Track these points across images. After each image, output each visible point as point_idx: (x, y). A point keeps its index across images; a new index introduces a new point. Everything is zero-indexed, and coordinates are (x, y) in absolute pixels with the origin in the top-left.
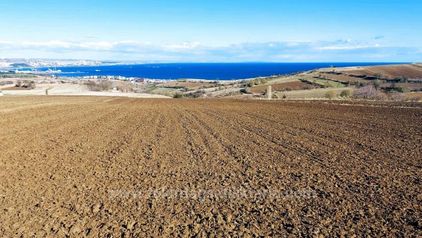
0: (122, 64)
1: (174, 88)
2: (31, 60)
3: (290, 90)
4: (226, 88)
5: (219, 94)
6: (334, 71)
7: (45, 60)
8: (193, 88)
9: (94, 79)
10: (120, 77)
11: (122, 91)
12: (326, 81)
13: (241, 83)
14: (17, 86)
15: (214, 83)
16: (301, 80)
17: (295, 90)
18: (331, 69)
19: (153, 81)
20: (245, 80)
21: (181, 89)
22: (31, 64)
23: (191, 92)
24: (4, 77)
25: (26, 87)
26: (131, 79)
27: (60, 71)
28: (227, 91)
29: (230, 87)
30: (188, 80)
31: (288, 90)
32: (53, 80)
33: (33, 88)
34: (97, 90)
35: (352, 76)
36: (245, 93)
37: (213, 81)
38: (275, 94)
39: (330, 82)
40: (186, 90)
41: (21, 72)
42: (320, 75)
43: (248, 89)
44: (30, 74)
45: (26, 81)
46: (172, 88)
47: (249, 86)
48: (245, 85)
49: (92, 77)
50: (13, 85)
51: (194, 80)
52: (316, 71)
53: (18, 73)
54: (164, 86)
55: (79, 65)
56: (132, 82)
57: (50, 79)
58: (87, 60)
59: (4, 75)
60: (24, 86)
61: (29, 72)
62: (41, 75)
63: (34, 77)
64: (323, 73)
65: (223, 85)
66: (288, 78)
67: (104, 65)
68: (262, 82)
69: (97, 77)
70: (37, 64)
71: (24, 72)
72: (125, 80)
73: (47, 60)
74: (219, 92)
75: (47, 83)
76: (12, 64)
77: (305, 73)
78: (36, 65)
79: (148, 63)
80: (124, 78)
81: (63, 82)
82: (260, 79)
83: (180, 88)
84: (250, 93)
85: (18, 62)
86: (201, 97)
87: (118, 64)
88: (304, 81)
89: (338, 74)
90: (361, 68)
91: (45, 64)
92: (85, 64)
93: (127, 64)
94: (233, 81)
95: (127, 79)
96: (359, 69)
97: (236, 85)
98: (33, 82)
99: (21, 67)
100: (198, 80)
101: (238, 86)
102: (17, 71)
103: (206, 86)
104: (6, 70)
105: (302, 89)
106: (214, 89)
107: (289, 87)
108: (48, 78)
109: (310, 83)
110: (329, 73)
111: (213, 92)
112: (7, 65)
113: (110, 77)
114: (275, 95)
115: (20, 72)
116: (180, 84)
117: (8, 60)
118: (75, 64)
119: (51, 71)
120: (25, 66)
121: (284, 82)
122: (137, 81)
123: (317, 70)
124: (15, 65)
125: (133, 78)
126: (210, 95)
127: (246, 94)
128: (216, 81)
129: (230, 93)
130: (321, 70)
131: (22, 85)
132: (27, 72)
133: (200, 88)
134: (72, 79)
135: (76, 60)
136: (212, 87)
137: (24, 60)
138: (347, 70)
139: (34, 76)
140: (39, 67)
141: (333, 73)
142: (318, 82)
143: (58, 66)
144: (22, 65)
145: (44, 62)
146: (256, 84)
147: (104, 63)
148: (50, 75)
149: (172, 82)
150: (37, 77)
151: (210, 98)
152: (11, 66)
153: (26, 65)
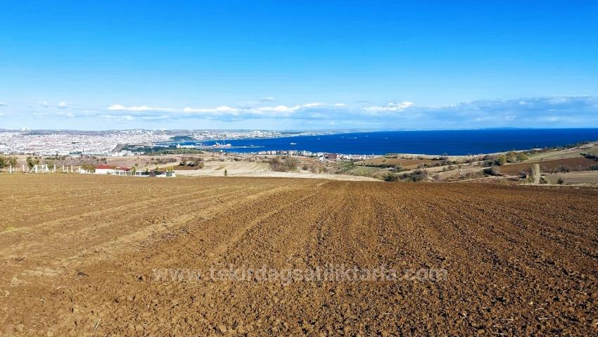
0: (306, 134)
1: (380, 166)
2: (195, 131)
3: (568, 171)
4: (460, 167)
5: (450, 176)
7: (211, 132)
8: (408, 167)
9: (273, 154)
10: (305, 153)
11: (313, 171)
13: (484, 159)
14: (181, 165)
15: (440, 159)
16: (584, 155)
17: (576, 170)
19: (349, 157)
20: (490, 155)
21: (391, 168)
22: (196, 136)
23: (407, 172)
24: (165, 153)
25: (193, 166)
26: (319, 154)
27: (229, 145)
28: (463, 171)
29: (466, 166)
30: (401, 155)
31: (563, 170)
32: (222, 156)
33: (201, 168)
34: (283, 170)
36: (493, 175)
37: (438, 157)
38: (543, 177)
40: (399, 170)
41: (184, 146)
43: (497, 169)
44: (194, 149)
45: (191, 159)
46: (377, 166)
47: (498, 164)
48: (490, 164)
49: (269, 152)
50: (177, 163)
51: (409, 155)
53: (180, 148)
55: (253, 137)
56: (321, 159)
57: (218, 155)
58: (263, 131)
59: (164, 151)
60: (189, 165)
61: (193, 146)
62: (207, 151)
65: (454, 163)
66: (562, 152)
68: (519, 158)
70: (202, 137)
71: (187, 147)
72: (312, 157)
73: (215, 131)
74: (450, 174)
75: (216, 160)
76: (173, 136)
77: (591, 145)
78: (200, 138)
79: (342, 132)
80: (310, 154)
81: (236, 160)
82: (515, 154)
83: (388, 167)
84: (499, 175)
85: (179, 135)
86: (424, 181)
88: (589, 157)
91: (212, 137)
92: (260, 135)
94: (471, 157)
95: (315, 154)
97: (476, 163)
98: (200, 160)
99: (184, 141)
100: (415, 156)
101: (479, 164)
102: (179, 146)
103: (429, 164)
104: (166, 144)
105: (587, 170)
106: (441, 168)
107: (565, 166)
108: (215, 155)
111: (440, 174)
112: (167, 138)
113: (291, 152)
114: (543, 179)
115: (182, 147)
116: (388, 161)
117: (168, 133)
118: (248, 135)
119: (219, 146)
120: (187, 138)
121: (555, 158)
122: (327, 157)
124: (176, 138)
125: (322, 154)
126: (436, 177)
127: (494, 177)
128: (444, 157)
129: (468, 175)
131: (188, 163)
132: (190, 147)
133: (419, 168)
134: (245, 155)
136: (437, 165)
137: (187, 132)
139: (200, 151)
140: (205, 140)
143: (227, 139)
144: (185, 138)
145: (211, 134)
146: (508, 162)
148: (217, 150)
149: (377, 158)
150: (203, 153)
151: (437, 181)
152: (172, 140)
153: (190, 138)
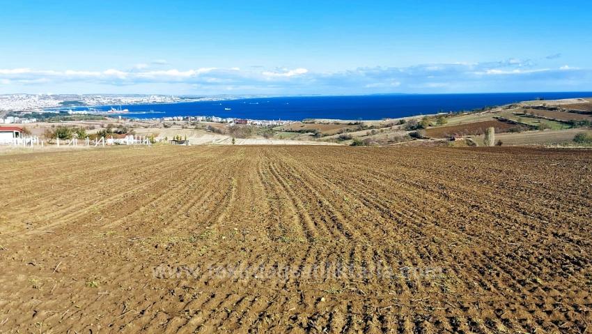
1: (300, 132)
2: (87, 96)
6: (544, 105)
7: (105, 96)
8: (327, 132)
9: (179, 120)
10: (214, 119)
12: (536, 120)
15: (355, 124)
16: (497, 118)
18: (540, 103)
19: (259, 122)
21: (310, 133)
22: (87, 102)
26: (229, 120)
27: (127, 110)
30: (318, 121)
35: (574, 112)
36: (419, 138)
37: (353, 122)
39: (542, 122)
40: (318, 135)
41: (77, 112)
42: (525, 112)
44: (87, 115)
47: (422, 127)
49: (176, 118)
51: (327, 121)
52: (516, 106)
54: (286, 129)
55: (150, 102)
61: (86, 112)
63: (103, 119)
64: (528, 108)
65: (373, 127)
66: (473, 116)
67: (184, 101)
69: (182, 118)
70: (95, 102)
71: (80, 112)
72: (222, 122)
73: (108, 95)
76: (62, 101)
77: (500, 109)
78: (92, 103)
80: (220, 119)
83: (307, 132)
84: (426, 138)
85: (68, 100)
87: (203, 99)
88: (502, 120)
89: (551, 109)
90: (585, 101)
91: (105, 102)
93: (214, 100)
94: (388, 121)
95: (224, 120)
96: (581, 102)
99: (74, 106)
100: (331, 121)
101: (399, 128)
102: (70, 112)
104: (56, 110)
109: (513, 123)
110: (538, 108)
112: (55, 103)
113: (200, 118)
115: (74, 113)
116: (306, 127)
117: (56, 97)
119: (115, 111)
120: (79, 105)
121: (472, 121)
122: (237, 123)
123: (518, 104)
124: (65, 103)
125: (232, 120)
128: (359, 121)
129: (397, 139)
130: (524, 104)
132: (83, 112)
135: (145, 96)
137: (77, 97)
138: (563, 104)
140: (98, 105)
141: (543, 108)
142: (525, 121)
143: (124, 104)
144: (75, 103)
145: (104, 99)
146: (430, 126)
147: (183, 99)
148: (115, 116)
149: (296, 124)
152: (60, 105)
153: (81, 103)
